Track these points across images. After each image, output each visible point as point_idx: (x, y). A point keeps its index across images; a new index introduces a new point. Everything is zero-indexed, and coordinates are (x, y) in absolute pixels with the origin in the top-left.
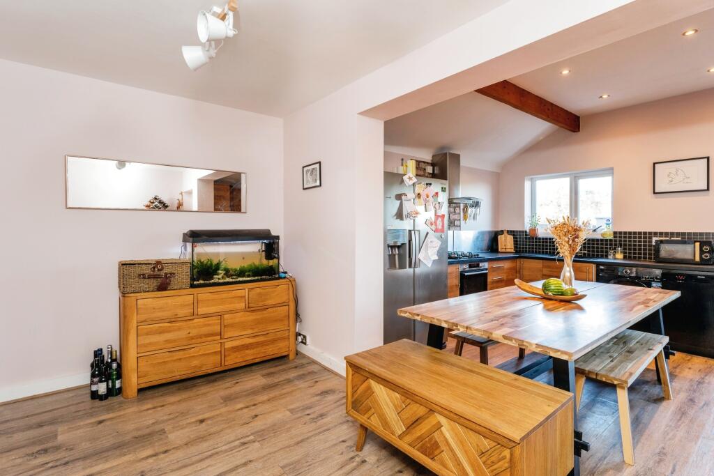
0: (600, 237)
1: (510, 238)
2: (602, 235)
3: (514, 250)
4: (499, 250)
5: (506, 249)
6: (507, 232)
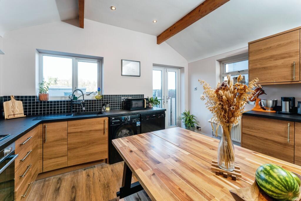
2: (96, 97)
3: (25, 115)
4: (6, 117)
5: (14, 115)
6: (15, 98)
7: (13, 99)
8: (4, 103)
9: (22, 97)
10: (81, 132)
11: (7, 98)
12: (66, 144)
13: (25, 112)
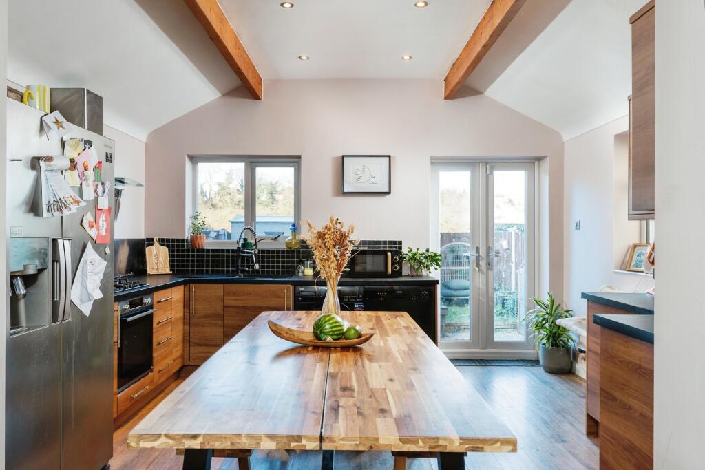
0: (284, 247)
1: (164, 251)
2: (287, 244)
3: (171, 270)
4: (148, 272)
5: (158, 269)
6: (159, 241)
7: (156, 244)
8: (147, 249)
9: (168, 240)
10: (244, 307)
11: (150, 242)
12: (221, 326)
13: (172, 266)
